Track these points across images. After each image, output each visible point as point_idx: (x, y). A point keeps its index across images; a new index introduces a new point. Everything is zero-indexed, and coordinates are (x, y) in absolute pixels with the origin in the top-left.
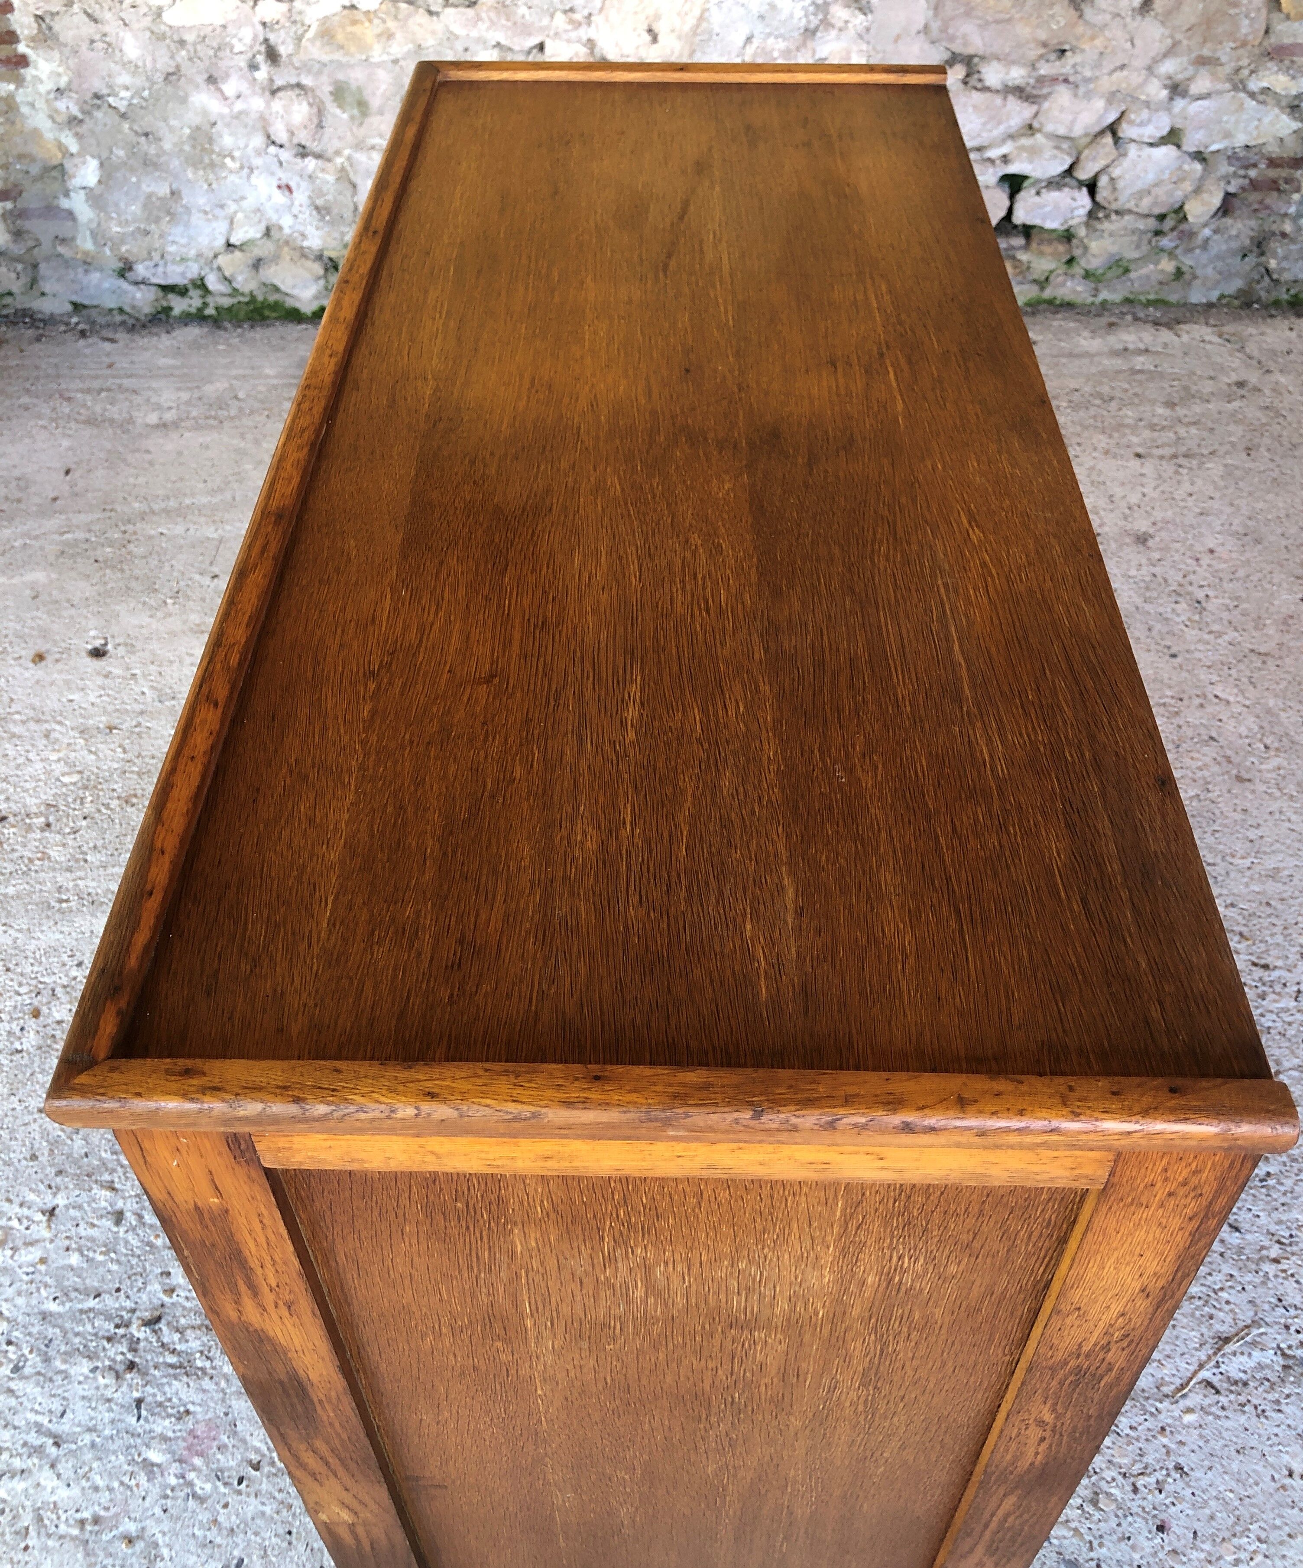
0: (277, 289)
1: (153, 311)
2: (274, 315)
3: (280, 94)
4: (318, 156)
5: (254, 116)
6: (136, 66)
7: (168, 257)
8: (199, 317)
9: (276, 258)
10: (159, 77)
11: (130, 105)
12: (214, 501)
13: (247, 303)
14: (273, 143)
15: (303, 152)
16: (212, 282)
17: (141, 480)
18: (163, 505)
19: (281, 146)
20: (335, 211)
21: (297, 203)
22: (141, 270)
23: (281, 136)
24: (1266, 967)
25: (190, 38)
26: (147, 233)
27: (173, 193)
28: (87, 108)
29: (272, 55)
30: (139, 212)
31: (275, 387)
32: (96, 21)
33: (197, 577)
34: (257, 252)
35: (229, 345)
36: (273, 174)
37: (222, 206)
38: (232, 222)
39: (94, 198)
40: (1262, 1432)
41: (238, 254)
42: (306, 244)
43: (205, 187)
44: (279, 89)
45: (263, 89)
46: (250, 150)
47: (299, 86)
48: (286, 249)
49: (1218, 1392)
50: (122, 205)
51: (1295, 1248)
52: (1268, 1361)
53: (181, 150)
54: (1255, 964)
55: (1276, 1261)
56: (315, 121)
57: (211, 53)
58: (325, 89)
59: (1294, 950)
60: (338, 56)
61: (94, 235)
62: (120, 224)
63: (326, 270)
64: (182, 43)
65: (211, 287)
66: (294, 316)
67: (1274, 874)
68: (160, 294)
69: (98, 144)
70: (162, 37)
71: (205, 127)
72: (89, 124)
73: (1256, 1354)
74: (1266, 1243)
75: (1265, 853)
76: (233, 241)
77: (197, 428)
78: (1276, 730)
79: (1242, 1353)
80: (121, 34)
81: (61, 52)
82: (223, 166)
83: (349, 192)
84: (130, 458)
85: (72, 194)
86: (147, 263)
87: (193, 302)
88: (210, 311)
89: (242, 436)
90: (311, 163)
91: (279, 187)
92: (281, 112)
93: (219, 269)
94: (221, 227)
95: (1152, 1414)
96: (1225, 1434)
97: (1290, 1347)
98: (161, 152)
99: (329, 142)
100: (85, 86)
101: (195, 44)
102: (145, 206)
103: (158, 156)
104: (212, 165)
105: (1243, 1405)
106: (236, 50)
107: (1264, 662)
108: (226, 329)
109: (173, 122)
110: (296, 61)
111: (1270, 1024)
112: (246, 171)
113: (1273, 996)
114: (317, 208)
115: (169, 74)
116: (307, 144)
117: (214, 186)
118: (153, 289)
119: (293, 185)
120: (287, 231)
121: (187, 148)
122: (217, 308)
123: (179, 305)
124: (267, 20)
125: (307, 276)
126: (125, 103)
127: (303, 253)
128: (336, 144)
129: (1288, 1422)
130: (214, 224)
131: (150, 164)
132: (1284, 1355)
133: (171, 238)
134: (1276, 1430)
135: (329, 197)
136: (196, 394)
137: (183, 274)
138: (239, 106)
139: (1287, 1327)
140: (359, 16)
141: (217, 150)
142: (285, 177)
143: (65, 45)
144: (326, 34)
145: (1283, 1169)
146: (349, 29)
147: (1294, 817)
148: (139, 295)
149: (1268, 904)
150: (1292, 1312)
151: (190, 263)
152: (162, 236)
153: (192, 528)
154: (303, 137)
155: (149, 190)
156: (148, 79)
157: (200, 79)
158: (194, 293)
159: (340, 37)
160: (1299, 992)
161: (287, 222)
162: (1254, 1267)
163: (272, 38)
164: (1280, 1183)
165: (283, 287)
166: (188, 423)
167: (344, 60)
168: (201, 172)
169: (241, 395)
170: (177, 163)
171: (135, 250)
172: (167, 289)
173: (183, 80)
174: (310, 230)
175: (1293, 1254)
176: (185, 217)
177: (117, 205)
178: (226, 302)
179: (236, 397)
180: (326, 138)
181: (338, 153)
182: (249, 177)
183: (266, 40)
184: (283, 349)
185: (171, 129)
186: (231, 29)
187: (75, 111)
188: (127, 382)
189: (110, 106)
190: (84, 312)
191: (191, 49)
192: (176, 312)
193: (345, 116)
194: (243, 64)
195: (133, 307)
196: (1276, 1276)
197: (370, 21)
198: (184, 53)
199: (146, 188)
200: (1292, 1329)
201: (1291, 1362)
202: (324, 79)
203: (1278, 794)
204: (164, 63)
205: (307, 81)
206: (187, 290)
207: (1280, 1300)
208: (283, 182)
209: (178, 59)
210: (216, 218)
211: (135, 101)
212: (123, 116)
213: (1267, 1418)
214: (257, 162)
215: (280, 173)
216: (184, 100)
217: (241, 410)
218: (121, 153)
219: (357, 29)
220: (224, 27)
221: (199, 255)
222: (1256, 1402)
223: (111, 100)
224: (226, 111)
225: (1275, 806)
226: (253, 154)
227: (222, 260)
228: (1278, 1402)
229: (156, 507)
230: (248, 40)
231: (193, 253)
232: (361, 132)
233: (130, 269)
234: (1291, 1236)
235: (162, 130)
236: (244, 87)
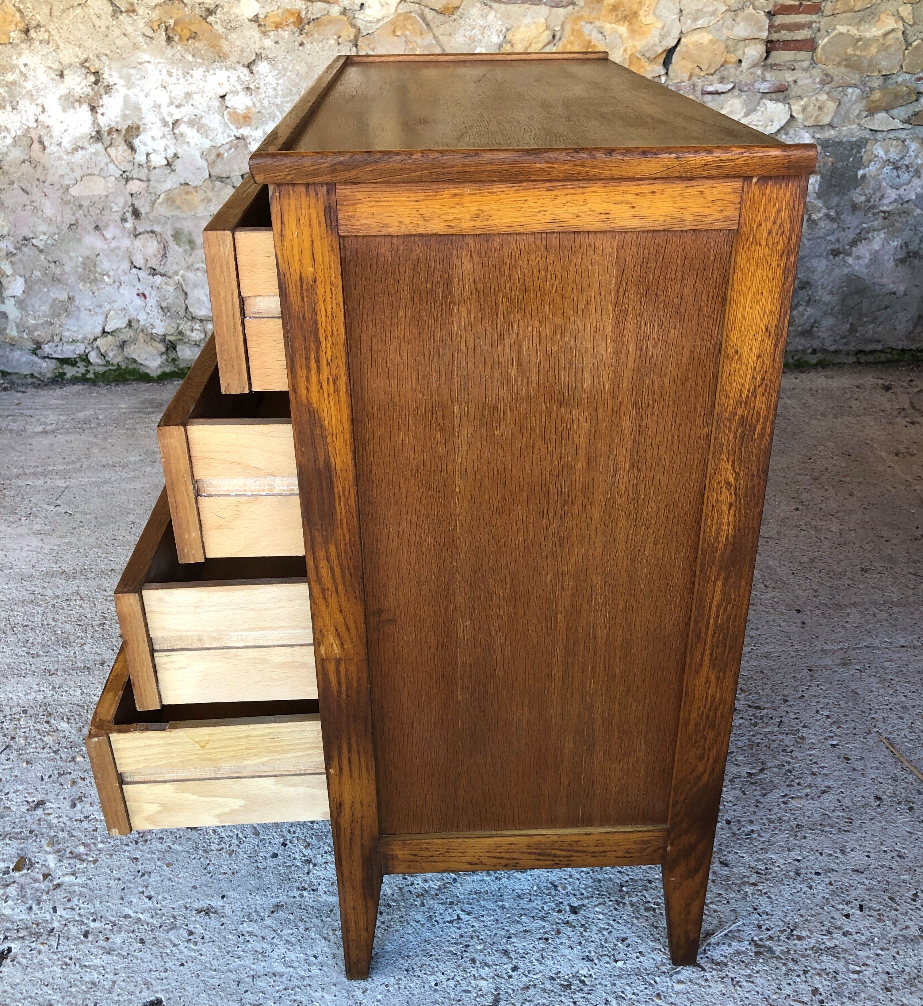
0: (135, 361)
1: (53, 375)
2: (133, 378)
3: (140, 237)
4: (163, 275)
5: (123, 249)
6: (51, 220)
7: (64, 339)
8: (83, 380)
9: (134, 341)
10: (65, 227)
11: (46, 244)
12: (67, 468)
13: (115, 371)
14: (135, 267)
15: (154, 272)
16: (93, 357)
17: (22, 458)
18: (32, 470)
19: (140, 269)
20: (173, 310)
21: (149, 305)
22: (47, 349)
23: (140, 262)
24: (758, 708)
25: (85, 203)
26: (51, 324)
27: (69, 298)
28: (18, 245)
29: (136, 214)
30: (47, 310)
31: (124, 413)
32: (28, 193)
33: (46, 506)
34: (123, 337)
35: (99, 394)
36: (134, 286)
37: (100, 307)
38: (107, 317)
39: (21, 304)
40: (736, 995)
41: (110, 337)
42: (154, 331)
43: (91, 294)
44: (140, 234)
45: (130, 233)
46: (120, 271)
47: (152, 232)
48: (141, 334)
49: (703, 970)
50: (37, 306)
51: (768, 876)
52: (744, 949)
53: (76, 271)
54: (750, 706)
55: (755, 884)
56: (162, 253)
57: (98, 211)
58: (169, 233)
59: (779, 698)
60: (177, 213)
61: (17, 326)
62: (35, 318)
63: (167, 349)
64: (80, 206)
65: (91, 361)
66: (145, 378)
67: (767, 656)
68: (59, 364)
69: (24, 268)
70: (68, 203)
71: (93, 257)
72: (19, 255)
73: (735, 944)
74: (747, 874)
75: (761, 644)
76: (107, 330)
77: (68, 432)
78: (774, 577)
79: (724, 944)
80: (43, 201)
81: (5, 212)
82: (103, 281)
83: (182, 297)
84: (18, 448)
85: (6, 301)
86: (51, 344)
87: (80, 369)
88: (91, 376)
89: (96, 436)
90: (158, 279)
91: (138, 295)
92: (141, 247)
93: (97, 347)
94: (100, 319)
95: (650, 984)
96: (706, 997)
97: (761, 940)
98: (64, 273)
99: (170, 267)
100: (18, 232)
101: (88, 207)
102: (51, 306)
103: (61, 274)
104: (95, 280)
105: (723, 978)
106: (114, 210)
107: (767, 542)
108: (99, 386)
109: (72, 254)
110: (150, 217)
111: (759, 741)
112: (117, 284)
113: (762, 724)
114: (162, 308)
115: (71, 225)
116: (157, 268)
117: (96, 294)
118: (54, 361)
119: (146, 292)
120: (142, 323)
121: (80, 270)
122: (94, 374)
123: (70, 372)
124: (133, 192)
125: (155, 352)
126: (43, 243)
127: (152, 337)
128: (175, 268)
129: (757, 989)
130: (95, 318)
131: (56, 280)
132: (756, 945)
133: (67, 327)
134: (747, 995)
135: (170, 301)
136: (72, 416)
137: (74, 351)
138: (114, 244)
139: (760, 927)
140: (190, 189)
141: (99, 271)
142: (141, 288)
143: (8, 208)
144: (170, 200)
145: (763, 827)
146: (184, 197)
147: (783, 624)
148: (44, 365)
149: (762, 672)
150: (764, 917)
151: (79, 344)
152: (61, 326)
153: (49, 481)
154: (153, 263)
155: (54, 296)
156: (57, 227)
157: (91, 228)
158: (81, 364)
159: (178, 202)
160: (781, 721)
161: (142, 317)
162: (737, 888)
163: (136, 203)
164: (760, 836)
165: (139, 361)
166: (62, 431)
167: (180, 215)
168: (88, 285)
169: (100, 417)
170: (73, 279)
171: (43, 335)
172: (63, 361)
173: (80, 228)
174: (157, 323)
175: (767, 880)
176: (77, 314)
177: (33, 306)
178: (101, 370)
179: (97, 418)
180: (168, 264)
181: (176, 273)
182: (118, 288)
183: (133, 205)
184: (135, 395)
185: (71, 258)
186: (111, 198)
187: (12, 249)
188: (27, 412)
189: (33, 245)
190: (8, 377)
191: (86, 210)
192: (68, 376)
193: (180, 250)
194: (118, 218)
195: (40, 373)
196: (753, 894)
197: (197, 192)
198: (81, 212)
199: (52, 295)
200: (764, 928)
201: (762, 950)
202: (168, 227)
203: (773, 611)
204: (69, 219)
205: (157, 229)
206: (76, 362)
207: (755, 909)
208: (140, 292)
209: (77, 215)
210: (96, 313)
211: (49, 242)
212: (41, 251)
213: (740, 986)
214: (124, 278)
215: (138, 286)
216: (79, 240)
217: (99, 424)
218: (38, 274)
219: (188, 197)
220: (107, 196)
221: (85, 338)
222: (733, 976)
223: (34, 241)
224: (106, 247)
225: (770, 618)
226: (122, 273)
227: (99, 342)
228: (750, 976)
229: (27, 471)
230: (121, 204)
231: (80, 337)
232: (190, 260)
233: (40, 348)
234: (766, 869)
235: (65, 259)
236: (118, 232)
